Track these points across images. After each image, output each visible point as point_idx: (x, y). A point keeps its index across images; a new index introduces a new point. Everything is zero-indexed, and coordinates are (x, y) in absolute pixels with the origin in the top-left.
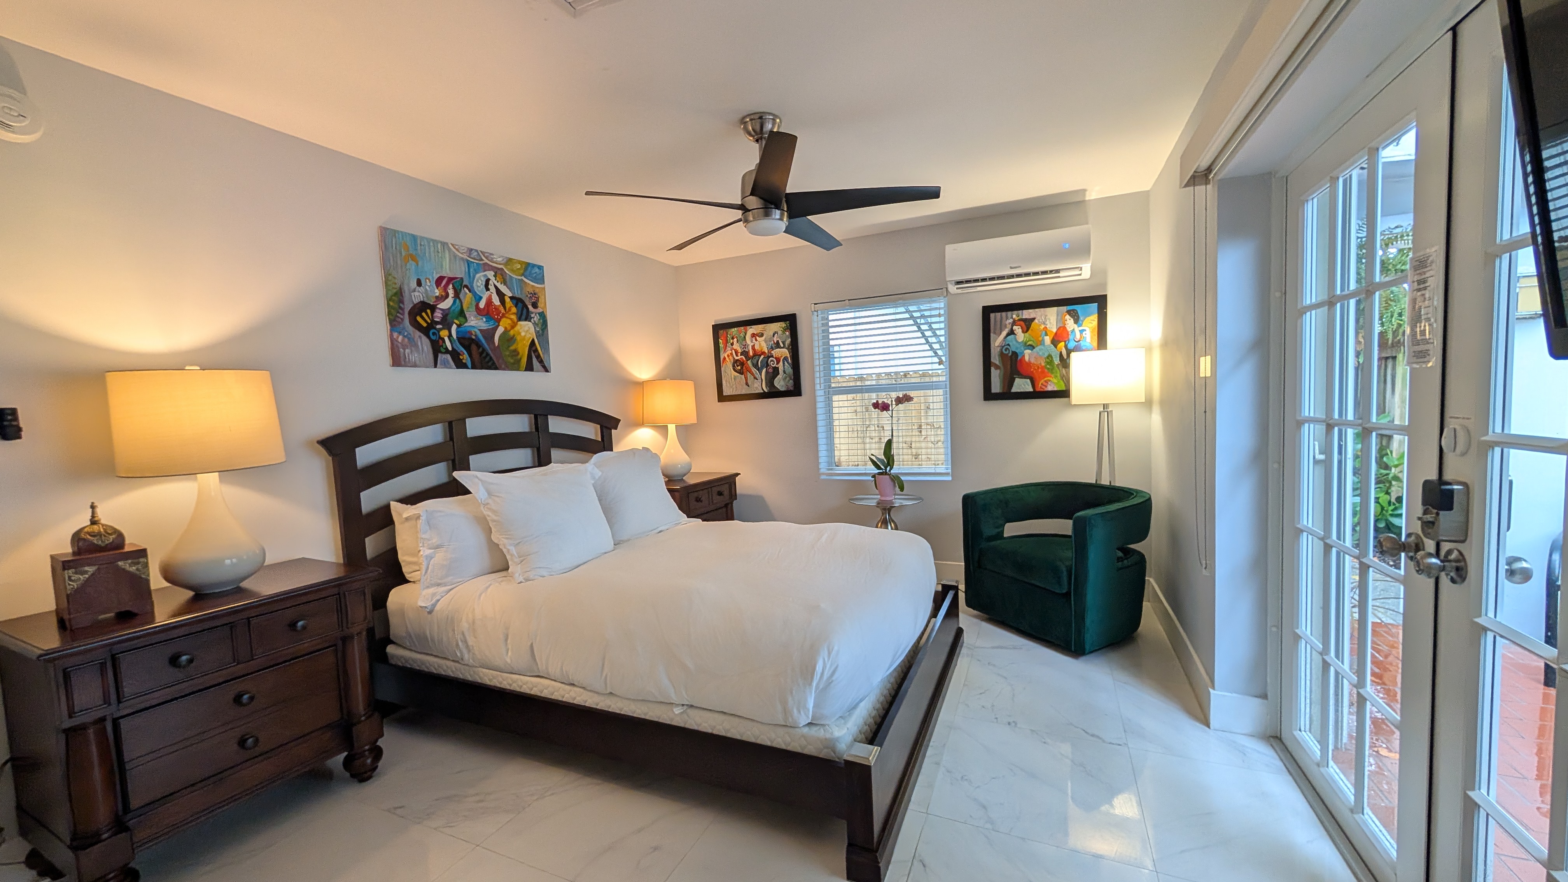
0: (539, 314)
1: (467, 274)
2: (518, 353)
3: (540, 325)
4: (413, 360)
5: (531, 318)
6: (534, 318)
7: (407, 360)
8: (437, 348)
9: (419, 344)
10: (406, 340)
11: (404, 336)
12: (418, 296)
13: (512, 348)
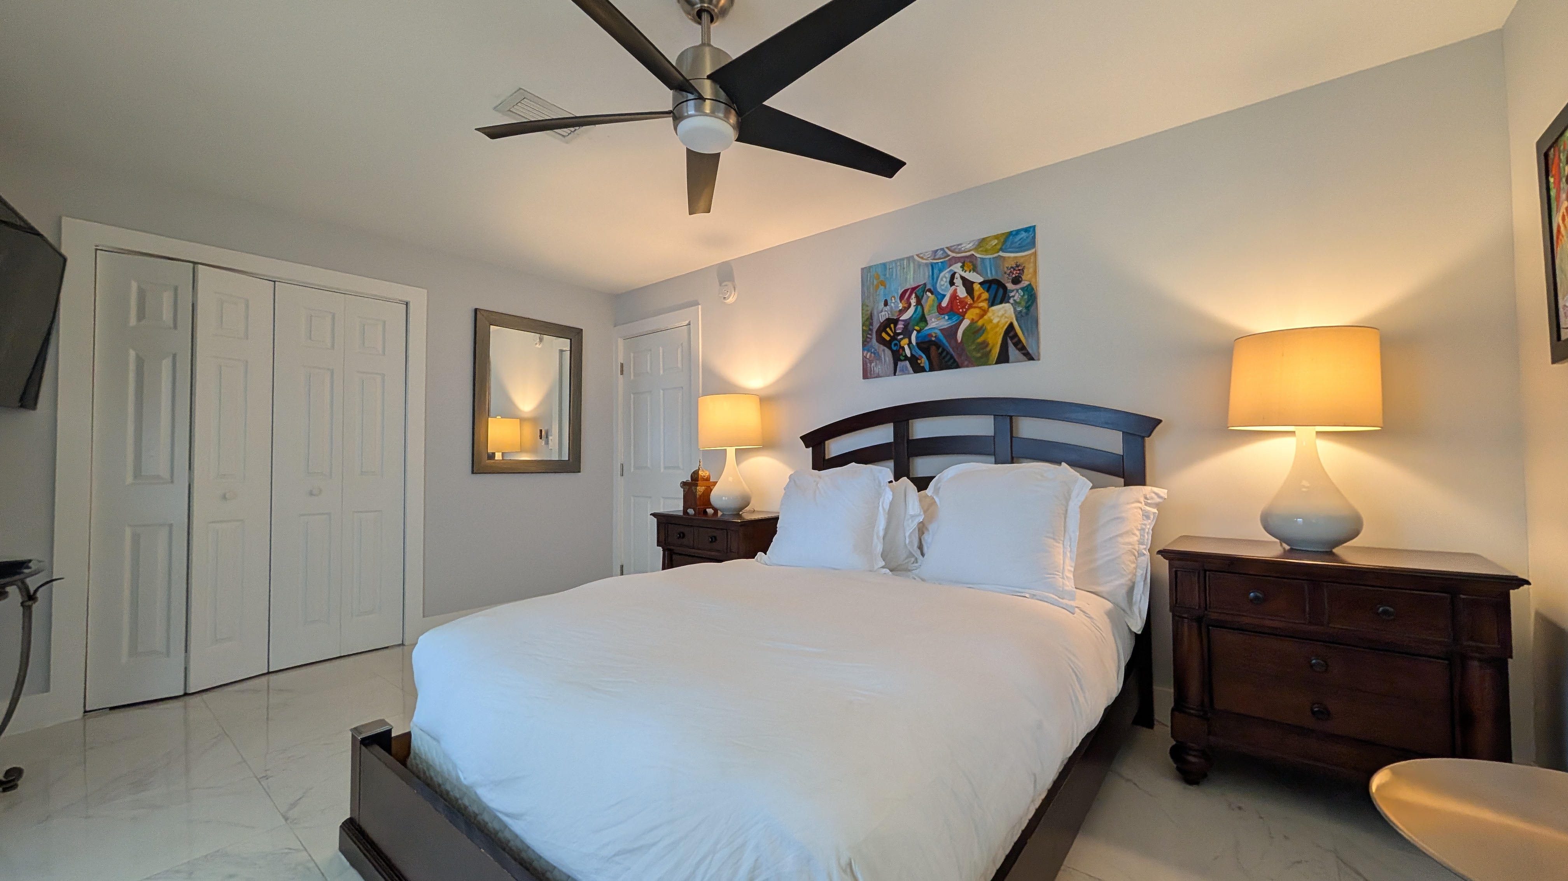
0: (1022, 289)
1: (931, 278)
2: (988, 345)
3: (1023, 303)
4: (877, 372)
5: (1009, 298)
6: (1013, 296)
7: (872, 372)
8: (898, 356)
9: (883, 356)
10: (873, 355)
11: (872, 353)
12: (883, 316)
13: (980, 340)
